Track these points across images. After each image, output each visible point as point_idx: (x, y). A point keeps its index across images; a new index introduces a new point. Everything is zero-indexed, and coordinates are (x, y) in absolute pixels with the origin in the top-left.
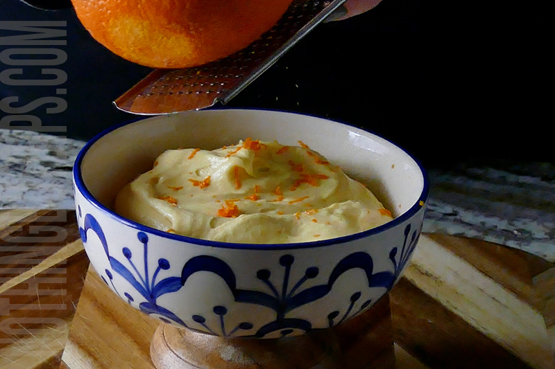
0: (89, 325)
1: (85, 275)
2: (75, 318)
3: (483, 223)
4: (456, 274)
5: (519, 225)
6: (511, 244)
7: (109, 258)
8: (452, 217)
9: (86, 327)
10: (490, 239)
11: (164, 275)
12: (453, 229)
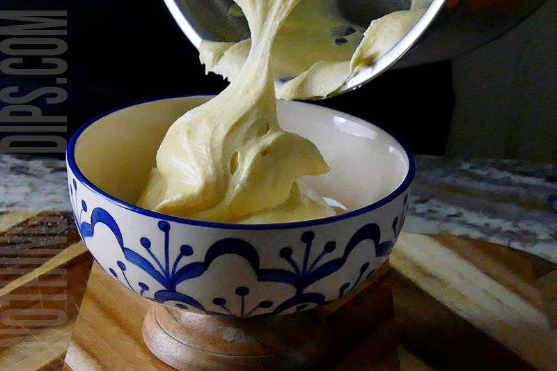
0: (93, 327)
1: (88, 276)
2: (78, 320)
3: (487, 225)
4: (460, 275)
5: (523, 226)
6: (516, 245)
7: (124, 249)
8: (457, 219)
9: (90, 329)
10: (494, 240)
11: (185, 261)
12: (458, 231)
